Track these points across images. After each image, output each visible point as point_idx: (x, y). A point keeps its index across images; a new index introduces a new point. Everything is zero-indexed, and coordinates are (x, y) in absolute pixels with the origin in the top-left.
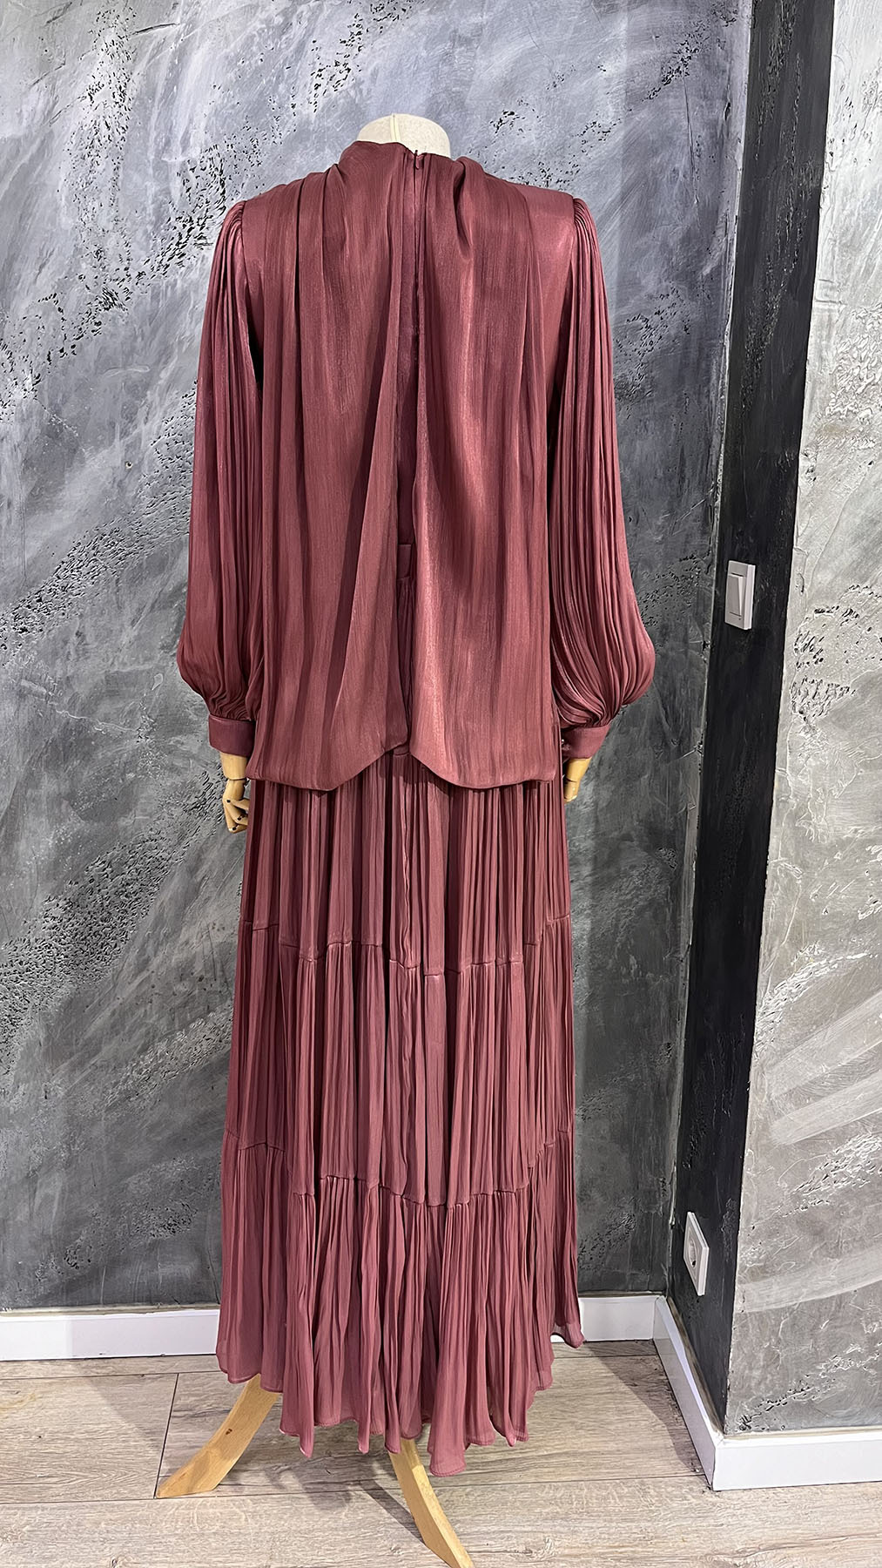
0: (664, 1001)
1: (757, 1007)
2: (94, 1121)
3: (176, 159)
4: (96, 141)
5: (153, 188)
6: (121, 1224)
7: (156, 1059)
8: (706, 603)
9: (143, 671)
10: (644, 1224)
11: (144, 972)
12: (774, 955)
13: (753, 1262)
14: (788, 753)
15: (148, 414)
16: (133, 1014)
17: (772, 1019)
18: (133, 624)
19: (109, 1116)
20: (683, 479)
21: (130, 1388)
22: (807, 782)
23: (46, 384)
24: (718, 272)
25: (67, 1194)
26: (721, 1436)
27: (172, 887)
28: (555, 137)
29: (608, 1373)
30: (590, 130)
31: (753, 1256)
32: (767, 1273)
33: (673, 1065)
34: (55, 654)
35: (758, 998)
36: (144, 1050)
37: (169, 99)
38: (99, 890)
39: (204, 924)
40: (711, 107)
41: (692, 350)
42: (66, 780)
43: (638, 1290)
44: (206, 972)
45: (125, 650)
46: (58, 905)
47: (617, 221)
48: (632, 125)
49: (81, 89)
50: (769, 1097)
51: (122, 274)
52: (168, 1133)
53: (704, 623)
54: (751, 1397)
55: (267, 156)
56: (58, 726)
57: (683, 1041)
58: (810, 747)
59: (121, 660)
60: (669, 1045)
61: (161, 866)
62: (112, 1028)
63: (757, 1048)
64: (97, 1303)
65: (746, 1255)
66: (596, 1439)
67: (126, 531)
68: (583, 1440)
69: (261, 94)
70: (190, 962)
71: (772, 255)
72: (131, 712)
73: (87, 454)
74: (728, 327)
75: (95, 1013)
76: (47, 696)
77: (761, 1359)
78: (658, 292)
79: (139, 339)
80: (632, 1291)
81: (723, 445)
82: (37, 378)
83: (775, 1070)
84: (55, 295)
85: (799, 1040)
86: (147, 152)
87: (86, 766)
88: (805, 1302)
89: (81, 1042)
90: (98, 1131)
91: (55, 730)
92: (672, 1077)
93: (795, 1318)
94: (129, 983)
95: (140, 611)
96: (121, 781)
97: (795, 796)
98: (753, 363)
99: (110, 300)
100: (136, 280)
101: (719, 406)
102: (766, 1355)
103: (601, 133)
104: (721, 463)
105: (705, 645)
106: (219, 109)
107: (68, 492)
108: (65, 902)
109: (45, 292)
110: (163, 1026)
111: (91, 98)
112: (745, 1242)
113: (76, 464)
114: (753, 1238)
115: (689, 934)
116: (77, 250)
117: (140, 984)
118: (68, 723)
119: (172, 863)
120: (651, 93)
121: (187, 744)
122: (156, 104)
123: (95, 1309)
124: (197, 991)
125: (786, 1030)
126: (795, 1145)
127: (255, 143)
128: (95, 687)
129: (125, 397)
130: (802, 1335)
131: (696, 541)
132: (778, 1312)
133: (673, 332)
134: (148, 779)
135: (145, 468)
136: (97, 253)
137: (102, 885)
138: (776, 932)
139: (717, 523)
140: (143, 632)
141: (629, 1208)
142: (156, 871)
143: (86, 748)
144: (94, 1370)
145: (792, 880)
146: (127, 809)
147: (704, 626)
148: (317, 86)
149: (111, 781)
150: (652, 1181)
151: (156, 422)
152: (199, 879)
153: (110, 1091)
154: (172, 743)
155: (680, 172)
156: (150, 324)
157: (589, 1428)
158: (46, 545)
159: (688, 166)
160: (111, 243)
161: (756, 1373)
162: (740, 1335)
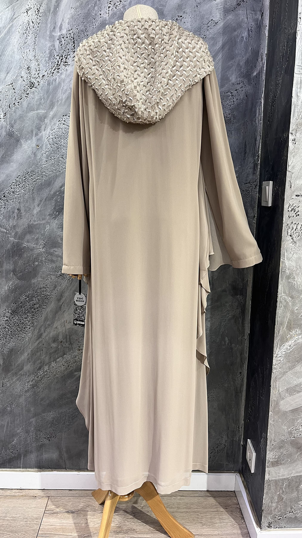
0: (239, 355)
1: (274, 354)
2: (20, 396)
3: (57, 34)
4: (28, 28)
5: (48, 44)
6: (29, 436)
7: (44, 372)
8: (255, 200)
9: (42, 224)
10: (231, 444)
11: (41, 338)
12: (280, 333)
13: (273, 459)
14: (286, 252)
15: (45, 128)
16: (36, 355)
17: (280, 359)
18: (38, 206)
19: (26, 394)
20: (246, 153)
21: (31, 501)
22: (293, 264)
23: (8, 116)
24: (259, 74)
25: (9, 424)
26: (260, 530)
27: (51, 306)
28: (197, 25)
29: (216, 503)
30: (210, 22)
31: (273, 456)
32: (279, 463)
33: (243, 381)
34: (10, 217)
35: (274, 351)
36: (40, 369)
37: (55, 12)
38: (24, 307)
39: (63, 321)
40: (256, 14)
41: (249, 104)
42: (12, 265)
43: (228, 471)
44: (63, 339)
45: (35, 216)
46: (8, 312)
47: (220, 56)
48: (226, 20)
49: (24, 9)
50: (279, 391)
51: (37, 76)
52: (47, 402)
53: (254, 208)
54: (272, 514)
55: (91, 32)
56: (10, 244)
57: (246, 372)
58: (294, 250)
59: (33, 219)
60: (241, 373)
61: (47, 298)
62: (28, 360)
63: (274, 371)
64: (20, 468)
65: (270, 456)
66: (210, 529)
67: (36, 171)
68: (205, 530)
69: (89, 10)
70: (58, 335)
71: (279, 63)
72: (37, 239)
73: (23, 143)
74: (263, 95)
75: (22, 353)
76: (6, 232)
77: (276, 498)
78: (236, 82)
79: (43, 100)
80: (226, 471)
81: (261, 140)
82: (5, 114)
83: (281, 379)
84: (12, 83)
85: (290, 368)
86: (47, 31)
87: (20, 259)
88: (294, 476)
89: (16, 365)
90: (22, 400)
91: (9, 246)
92: (242, 385)
93: (290, 483)
94: (34, 343)
95: (41, 201)
96: (33, 265)
97: (289, 269)
98: (272, 106)
99: (32, 85)
100: (42, 78)
101: (259, 125)
102: (278, 497)
103: (215, 24)
104: (260, 147)
105: (254, 216)
106: (73, 16)
107: (15, 157)
108: (11, 311)
109: (9, 82)
110: (47, 359)
111: (27, 13)
112: (269, 451)
113: (19, 146)
114: (273, 449)
115: (248, 329)
116: (21, 67)
117: (39, 343)
118: (14, 243)
119: (51, 297)
120: (233, 9)
121: (58, 251)
122: (50, 14)
123: (19, 470)
124: (60, 347)
125: (286, 364)
126: (289, 411)
127: (86, 28)
128: (24, 229)
129: (37, 121)
130: (293, 489)
131: (251, 177)
132: (283, 480)
133: (242, 98)
134: (43, 265)
135: (44, 147)
136: (28, 68)
137: (25, 305)
138: (281, 324)
139: (259, 170)
140: (42, 209)
141: (225, 437)
142: (45, 300)
143: (20, 253)
144: (18, 493)
145: (287, 303)
146: (35, 276)
147: (254, 209)
148: (109, 7)
149: (29, 265)
150: (234, 427)
151: (48, 130)
152: (61, 303)
153: (27, 384)
154: (52, 251)
155: (244, 38)
156: (47, 94)
157: (207, 525)
158: (7, 176)
159: (247, 35)
160: (33, 65)
161: (274, 505)
162: (268, 489)
